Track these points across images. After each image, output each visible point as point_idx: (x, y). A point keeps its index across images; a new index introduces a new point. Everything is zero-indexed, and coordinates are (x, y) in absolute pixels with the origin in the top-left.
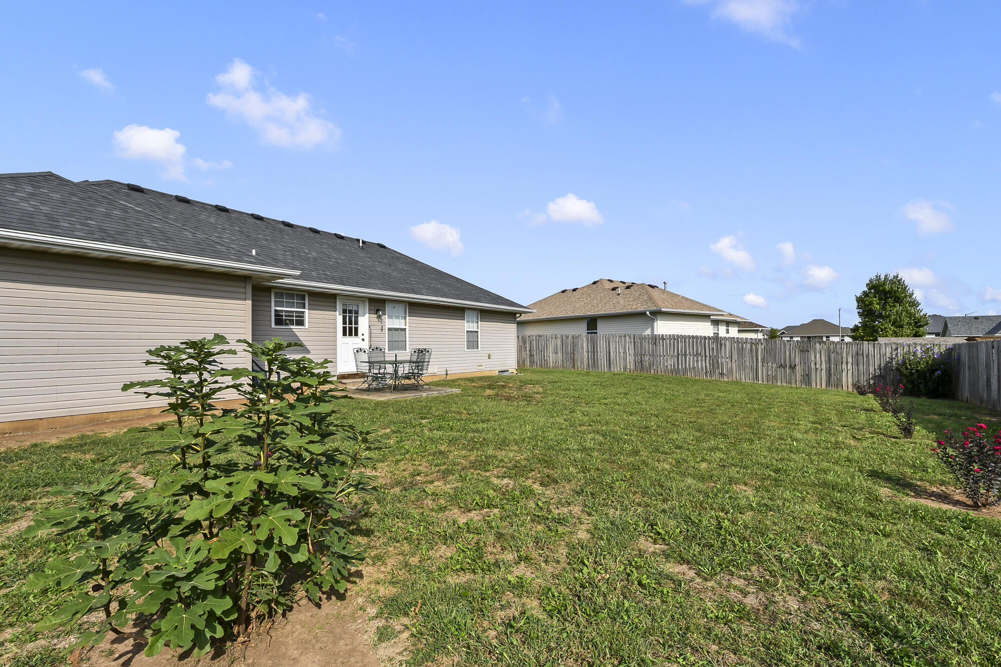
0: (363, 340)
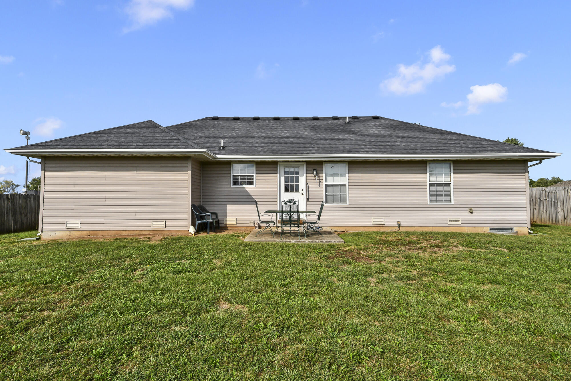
0: (302, 194)
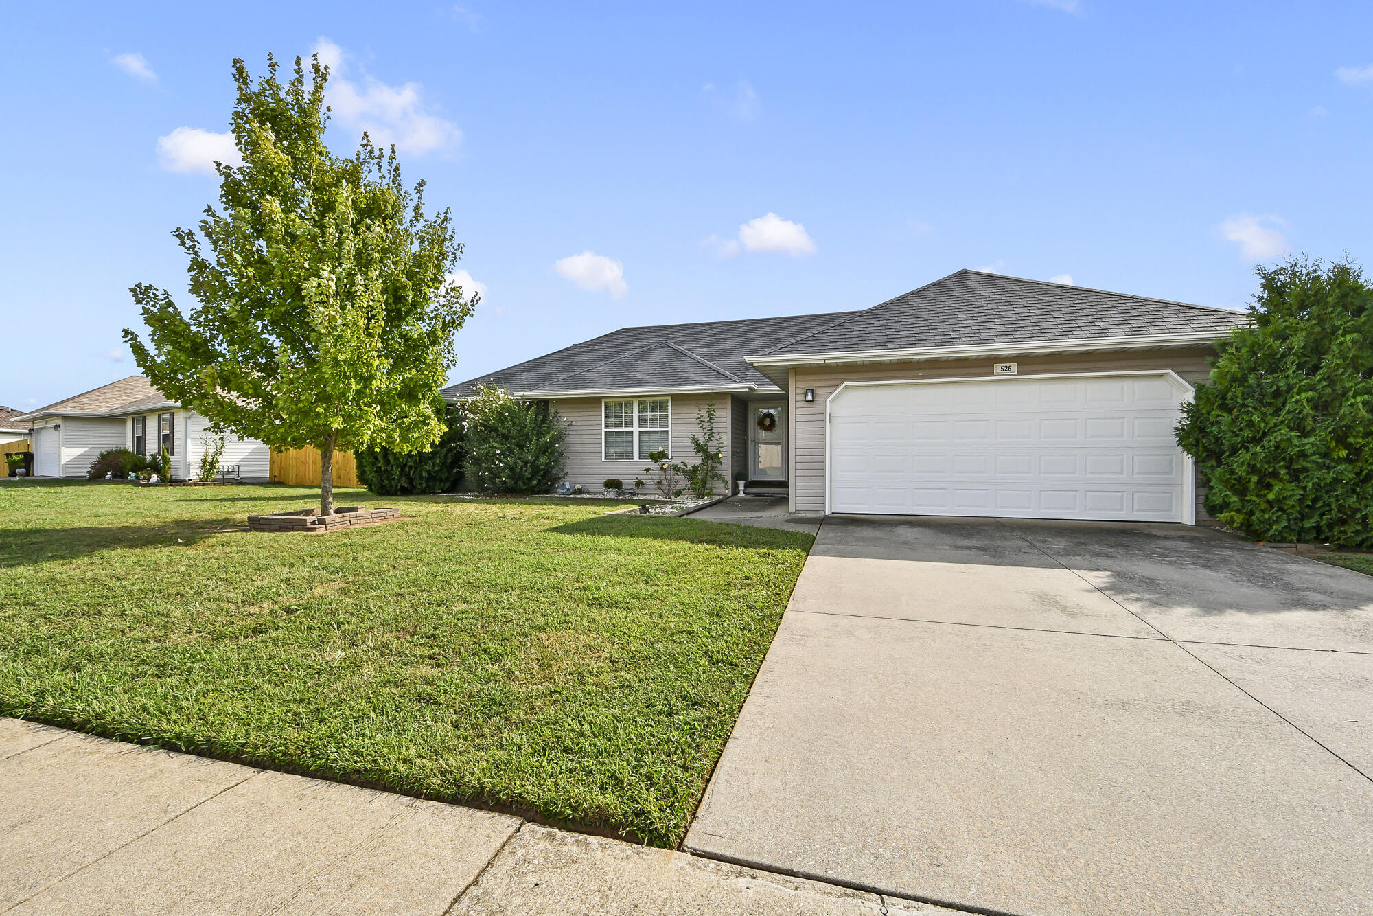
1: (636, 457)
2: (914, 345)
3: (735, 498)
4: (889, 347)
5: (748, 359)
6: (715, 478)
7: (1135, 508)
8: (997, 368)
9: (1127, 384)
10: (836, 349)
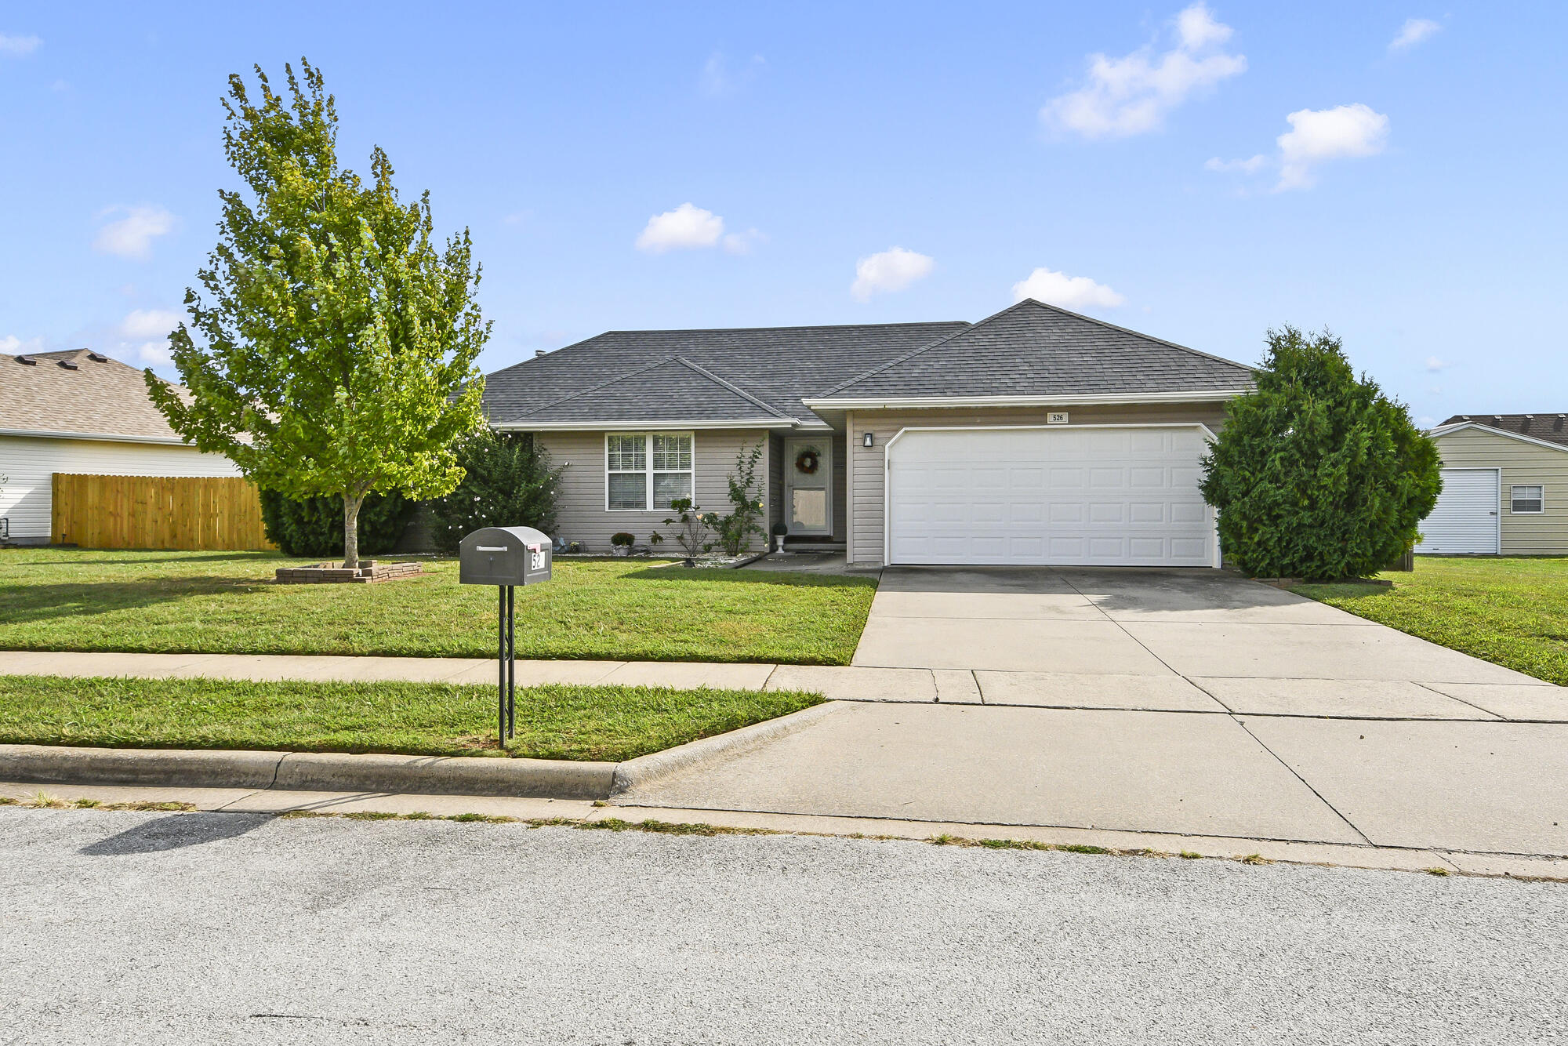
1: (650, 507)
2: (971, 393)
3: (773, 555)
4: (948, 394)
5: (806, 402)
6: (752, 531)
7: (1173, 554)
8: (1050, 417)
9: (1167, 435)
10: (896, 394)
